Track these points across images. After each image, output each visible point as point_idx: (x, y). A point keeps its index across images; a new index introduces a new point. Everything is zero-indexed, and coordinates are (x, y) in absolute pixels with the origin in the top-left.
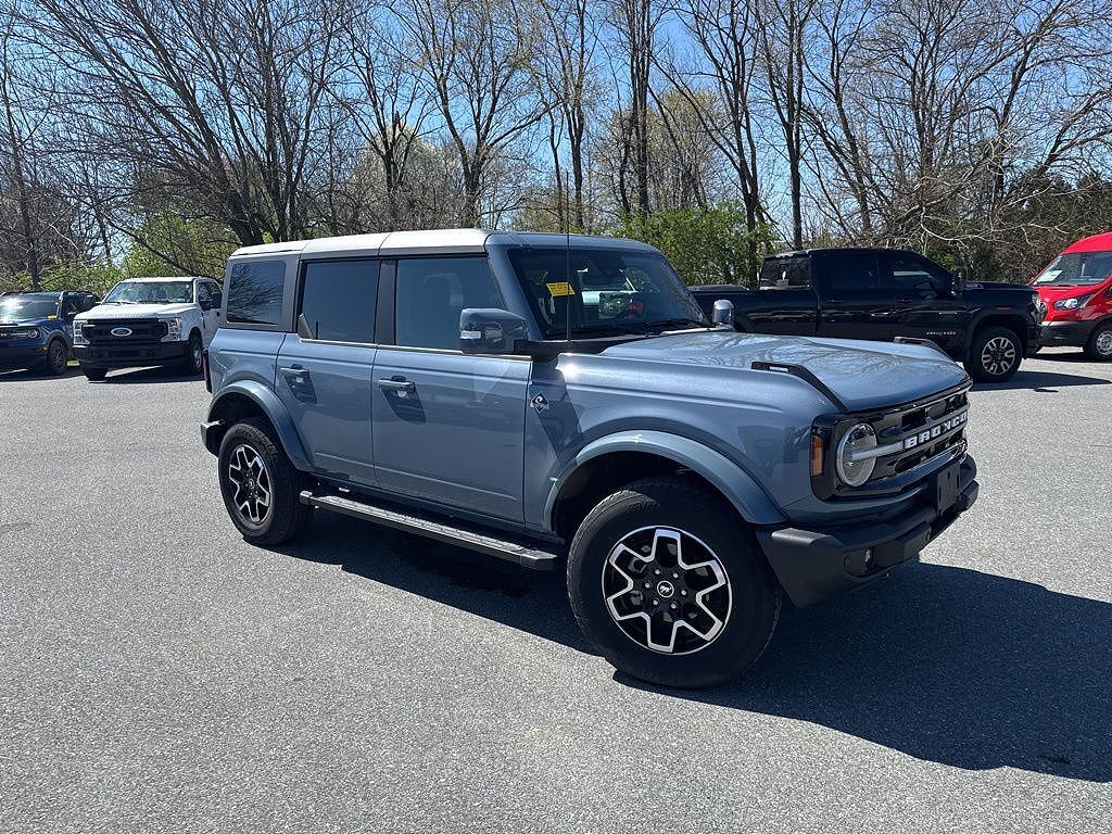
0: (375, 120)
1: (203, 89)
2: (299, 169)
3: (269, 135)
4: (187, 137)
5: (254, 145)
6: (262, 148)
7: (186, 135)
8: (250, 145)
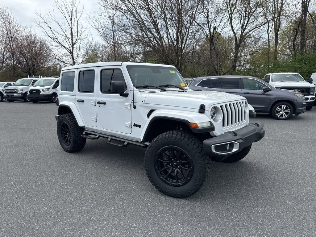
0: (208, 29)
1: (161, 22)
2: (184, 45)
3: (177, 35)
4: (155, 38)
5: (173, 39)
6: (175, 40)
7: (155, 37)
8: (171, 39)
